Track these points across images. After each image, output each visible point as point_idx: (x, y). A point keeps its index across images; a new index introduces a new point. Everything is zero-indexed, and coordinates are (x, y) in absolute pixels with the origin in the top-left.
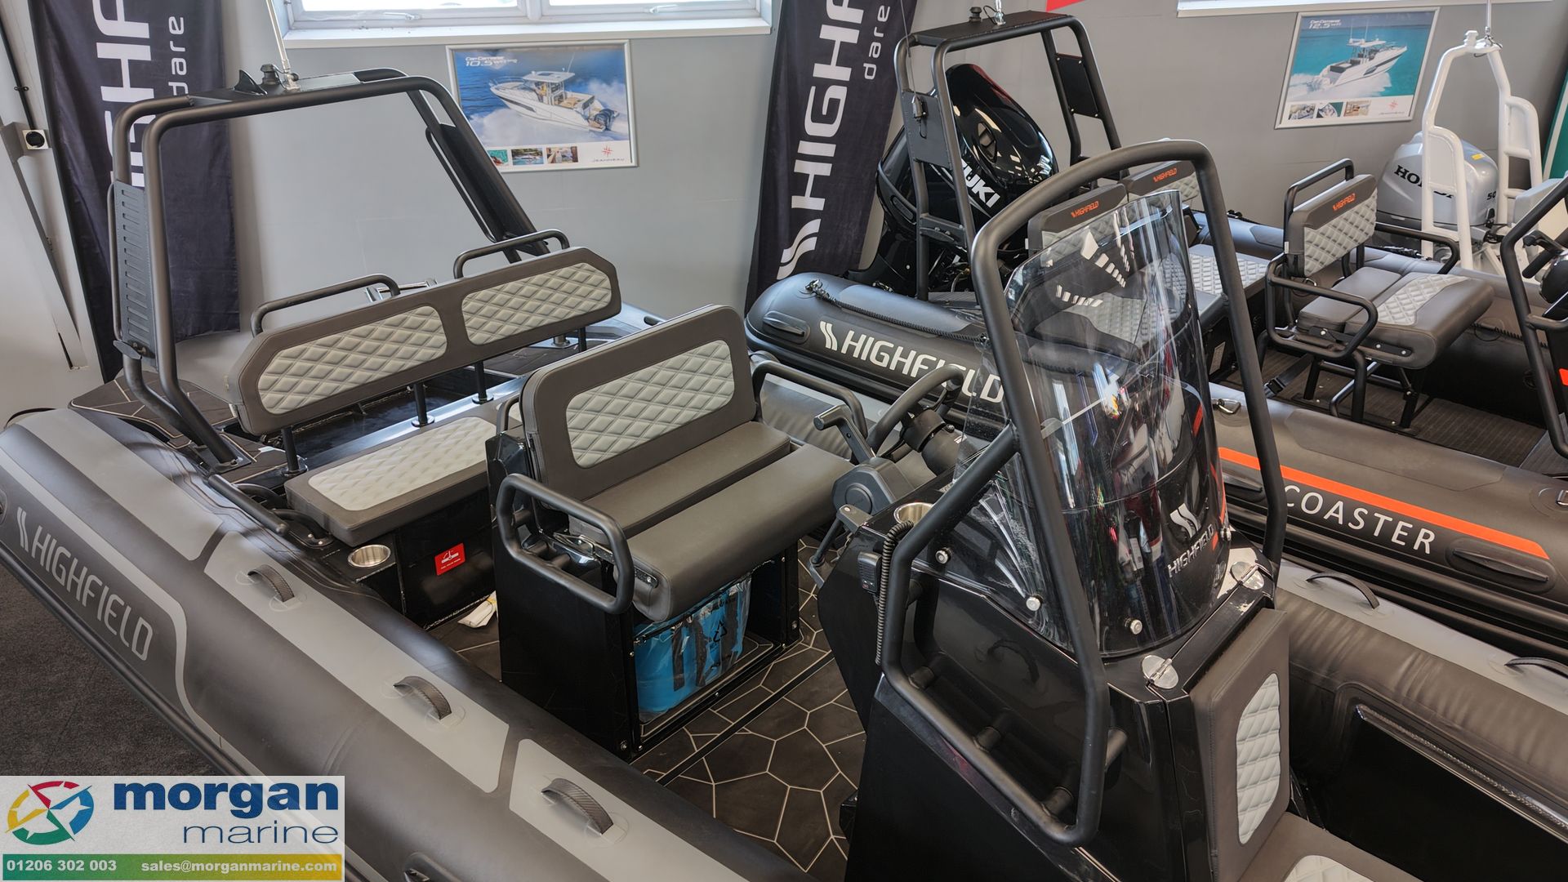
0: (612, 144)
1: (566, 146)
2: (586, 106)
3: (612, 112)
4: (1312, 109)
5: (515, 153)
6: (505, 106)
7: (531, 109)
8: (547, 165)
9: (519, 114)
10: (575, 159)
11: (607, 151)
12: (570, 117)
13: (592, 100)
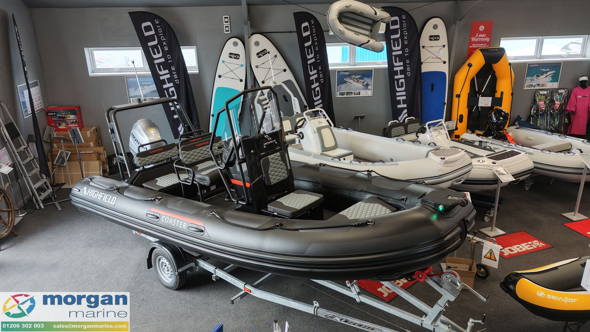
0: (368, 91)
1: (358, 91)
2: (363, 83)
3: (369, 84)
4: (532, 85)
5: (347, 93)
6: (347, 83)
7: (352, 83)
8: (353, 96)
9: (349, 85)
10: (359, 94)
11: (366, 92)
12: (360, 85)
13: (365, 81)
